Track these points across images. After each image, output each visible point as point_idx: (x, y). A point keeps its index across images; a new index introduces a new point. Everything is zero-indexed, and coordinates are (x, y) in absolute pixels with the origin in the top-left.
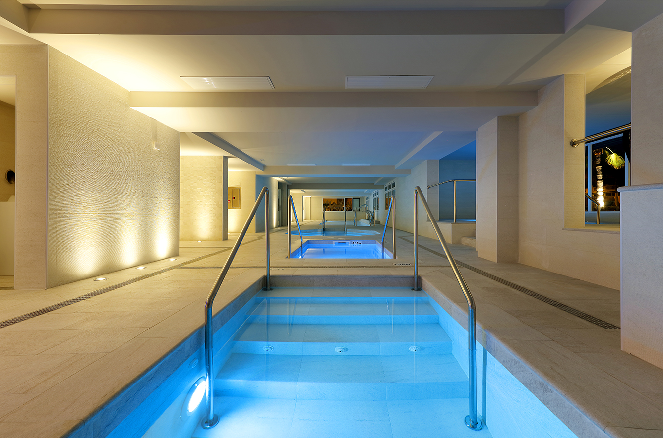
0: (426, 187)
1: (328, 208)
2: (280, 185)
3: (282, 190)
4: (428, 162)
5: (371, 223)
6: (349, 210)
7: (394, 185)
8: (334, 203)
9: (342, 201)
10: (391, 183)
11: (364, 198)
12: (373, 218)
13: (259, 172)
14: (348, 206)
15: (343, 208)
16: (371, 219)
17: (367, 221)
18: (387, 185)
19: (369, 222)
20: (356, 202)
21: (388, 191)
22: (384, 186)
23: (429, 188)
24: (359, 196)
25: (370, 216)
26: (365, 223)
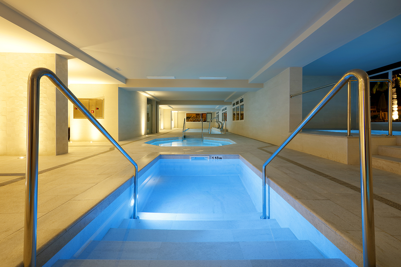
0: (289, 96)
1: (190, 120)
2: (149, 101)
3: (152, 105)
4: (290, 69)
5: (221, 131)
6: (204, 121)
7: (242, 101)
8: (194, 116)
9: (199, 115)
10: (239, 99)
11: (214, 113)
12: (222, 127)
13: (122, 85)
14: (204, 118)
15: (200, 120)
16: (221, 128)
17: (217, 129)
18: (235, 101)
19: (219, 130)
20: (209, 116)
21: (236, 106)
22: (231, 102)
23: (291, 97)
24: (212, 112)
25: (219, 126)
26: (217, 131)
